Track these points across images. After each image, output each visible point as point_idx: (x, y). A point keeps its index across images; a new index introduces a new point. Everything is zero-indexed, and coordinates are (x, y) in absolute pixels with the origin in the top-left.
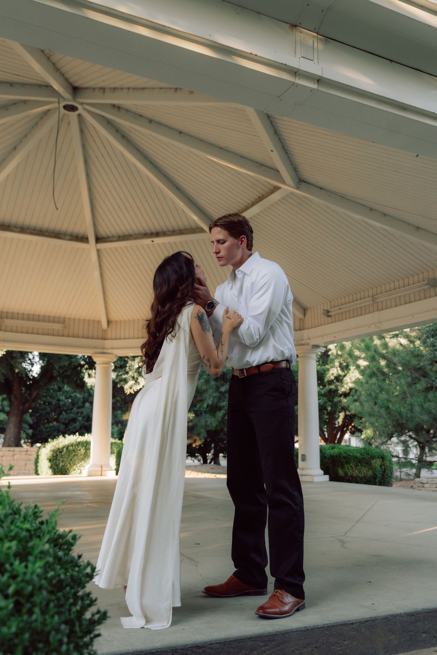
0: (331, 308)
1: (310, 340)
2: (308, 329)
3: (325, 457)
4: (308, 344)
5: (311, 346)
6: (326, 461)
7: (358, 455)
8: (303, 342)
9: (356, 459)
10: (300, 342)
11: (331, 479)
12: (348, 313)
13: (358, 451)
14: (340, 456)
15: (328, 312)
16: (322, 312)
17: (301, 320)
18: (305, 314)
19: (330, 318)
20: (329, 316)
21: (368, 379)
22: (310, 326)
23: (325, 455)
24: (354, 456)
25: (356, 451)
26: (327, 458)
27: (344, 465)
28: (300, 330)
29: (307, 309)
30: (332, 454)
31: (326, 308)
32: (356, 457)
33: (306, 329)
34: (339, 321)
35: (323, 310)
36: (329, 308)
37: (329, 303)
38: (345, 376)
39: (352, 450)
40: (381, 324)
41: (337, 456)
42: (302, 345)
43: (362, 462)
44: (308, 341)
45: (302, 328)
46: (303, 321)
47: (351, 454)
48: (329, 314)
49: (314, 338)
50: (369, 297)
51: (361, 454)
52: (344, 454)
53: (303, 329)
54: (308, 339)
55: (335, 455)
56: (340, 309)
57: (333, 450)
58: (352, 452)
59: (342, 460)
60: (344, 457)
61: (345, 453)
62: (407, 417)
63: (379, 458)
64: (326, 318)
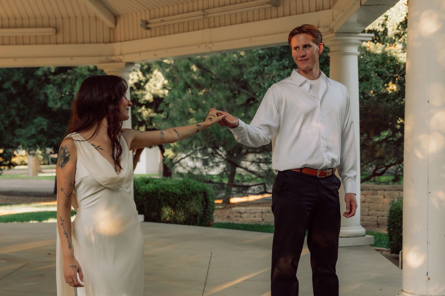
0: (151, 19)
1: (123, 56)
2: (121, 41)
3: (139, 194)
4: (121, 61)
5: (124, 64)
6: (139, 198)
7: (178, 191)
8: (114, 58)
9: (175, 196)
10: (110, 58)
11: (147, 220)
12: (172, 26)
13: (178, 186)
14: (157, 193)
15: (147, 23)
16: (140, 23)
17: (111, 30)
18: (116, 23)
19: (148, 31)
20: (148, 28)
21: (182, 94)
22: (123, 39)
23: (139, 192)
24: (173, 193)
25: (175, 187)
26: (141, 195)
27: (162, 203)
28: (110, 42)
29: (119, 16)
30: (147, 190)
31: (144, 18)
32: (176, 194)
33: (117, 42)
34: (160, 35)
35: (141, 20)
36: (148, 18)
37: (148, 12)
38: (147, 81)
39: (170, 185)
40: (213, 45)
41: (153, 193)
42: (113, 61)
43: (182, 198)
44: (121, 57)
45: (112, 40)
46: (114, 31)
47: (170, 190)
48: (149, 26)
49: (128, 54)
50: (198, 10)
51: (181, 190)
52: (162, 191)
53: (114, 42)
54: (121, 54)
55: (150, 191)
56: (163, 21)
57: (148, 185)
58: (170, 188)
59: (159, 198)
60: (162, 194)
61: (162, 189)
62: (225, 138)
63: (200, 193)
64: (144, 30)
